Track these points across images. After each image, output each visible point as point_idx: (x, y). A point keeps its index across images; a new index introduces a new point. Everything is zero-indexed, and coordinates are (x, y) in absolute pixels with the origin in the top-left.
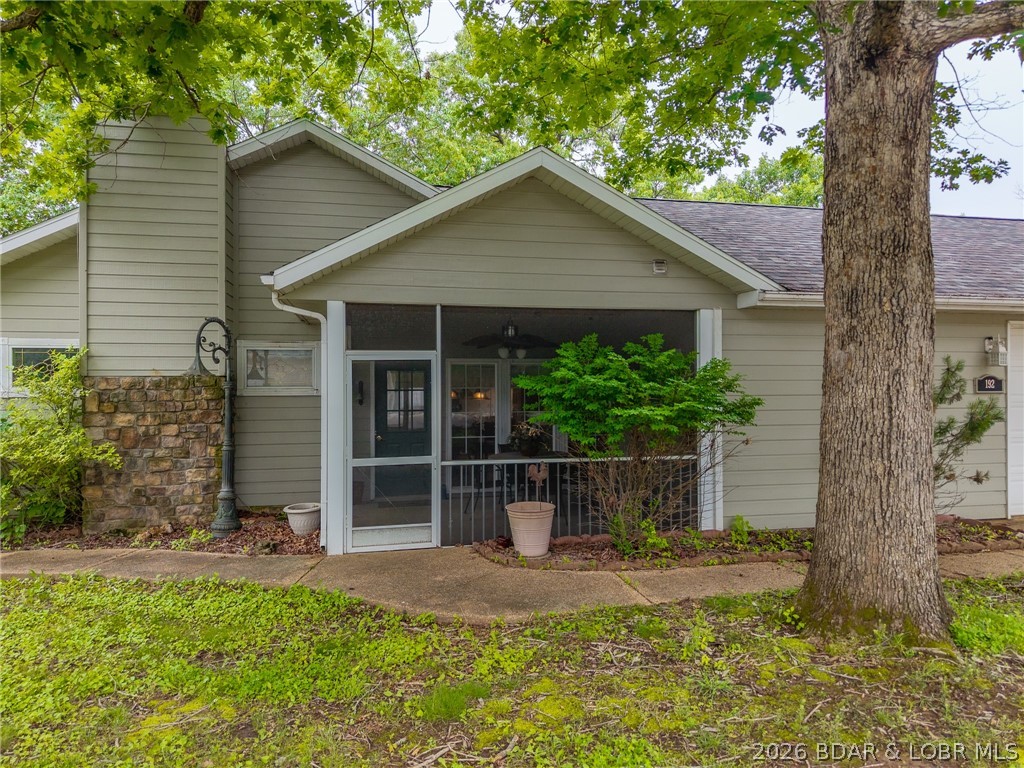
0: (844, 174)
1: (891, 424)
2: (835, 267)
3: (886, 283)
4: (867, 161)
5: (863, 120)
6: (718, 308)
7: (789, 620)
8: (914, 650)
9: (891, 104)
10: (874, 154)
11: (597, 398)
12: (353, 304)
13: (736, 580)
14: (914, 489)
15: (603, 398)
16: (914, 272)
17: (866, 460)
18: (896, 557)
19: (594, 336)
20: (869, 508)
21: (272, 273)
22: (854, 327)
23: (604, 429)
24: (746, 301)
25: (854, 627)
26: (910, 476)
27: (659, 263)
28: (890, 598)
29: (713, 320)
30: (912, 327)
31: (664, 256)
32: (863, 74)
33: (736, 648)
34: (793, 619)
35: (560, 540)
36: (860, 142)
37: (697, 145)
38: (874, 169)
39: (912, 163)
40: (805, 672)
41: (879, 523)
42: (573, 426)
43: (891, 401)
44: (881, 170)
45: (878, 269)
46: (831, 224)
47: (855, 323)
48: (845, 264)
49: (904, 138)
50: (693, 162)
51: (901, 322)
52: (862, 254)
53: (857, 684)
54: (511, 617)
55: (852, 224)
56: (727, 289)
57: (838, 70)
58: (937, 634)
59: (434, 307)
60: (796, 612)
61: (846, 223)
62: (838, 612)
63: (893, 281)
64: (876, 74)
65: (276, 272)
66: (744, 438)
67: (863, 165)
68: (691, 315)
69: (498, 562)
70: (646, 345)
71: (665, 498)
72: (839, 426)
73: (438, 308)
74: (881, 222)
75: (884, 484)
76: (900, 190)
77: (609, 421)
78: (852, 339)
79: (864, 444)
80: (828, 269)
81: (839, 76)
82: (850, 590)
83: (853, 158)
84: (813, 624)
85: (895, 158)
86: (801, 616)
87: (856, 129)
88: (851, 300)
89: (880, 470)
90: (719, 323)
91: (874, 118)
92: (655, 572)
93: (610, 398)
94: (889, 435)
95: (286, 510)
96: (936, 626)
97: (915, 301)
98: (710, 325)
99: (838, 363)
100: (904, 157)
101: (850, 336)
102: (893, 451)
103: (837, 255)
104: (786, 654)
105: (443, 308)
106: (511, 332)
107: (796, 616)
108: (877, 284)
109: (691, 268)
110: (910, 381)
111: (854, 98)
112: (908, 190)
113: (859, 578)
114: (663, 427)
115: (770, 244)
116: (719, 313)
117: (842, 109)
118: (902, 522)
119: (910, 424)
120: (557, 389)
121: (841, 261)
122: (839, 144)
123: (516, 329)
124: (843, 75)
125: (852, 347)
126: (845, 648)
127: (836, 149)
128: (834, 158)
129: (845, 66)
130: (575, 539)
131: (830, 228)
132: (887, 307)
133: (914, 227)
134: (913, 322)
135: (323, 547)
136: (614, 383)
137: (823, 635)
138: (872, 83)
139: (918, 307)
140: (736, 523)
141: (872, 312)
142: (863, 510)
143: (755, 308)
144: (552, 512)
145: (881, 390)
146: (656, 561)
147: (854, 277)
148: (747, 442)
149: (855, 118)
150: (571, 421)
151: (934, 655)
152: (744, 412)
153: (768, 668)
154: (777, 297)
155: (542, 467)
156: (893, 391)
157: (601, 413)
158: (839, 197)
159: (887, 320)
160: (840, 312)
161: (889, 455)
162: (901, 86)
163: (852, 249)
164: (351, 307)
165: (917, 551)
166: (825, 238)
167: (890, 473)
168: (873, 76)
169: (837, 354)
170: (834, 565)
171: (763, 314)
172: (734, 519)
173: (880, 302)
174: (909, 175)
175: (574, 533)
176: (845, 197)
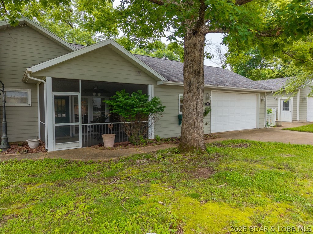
0: (188, 57)
1: (197, 109)
2: (186, 77)
3: (196, 81)
4: (193, 55)
5: (192, 46)
6: (153, 84)
7: (177, 152)
8: (201, 153)
9: (198, 43)
10: (194, 53)
11: (129, 106)
12: (54, 78)
13: (161, 147)
14: (200, 122)
15: (130, 106)
16: (201, 78)
17: (192, 117)
18: (197, 136)
19: (124, 90)
20: (192, 126)
21: (31, 67)
22: (190, 90)
23: (130, 113)
24: (159, 83)
25: (190, 151)
26: (200, 120)
27: (139, 72)
28: (196, 144)
29: (152, 87)
30: (201, 90)
31: (140, 70)
32: (193, 36)
33: (168, 157)
34: (177, 151)
35: (116, 144)
36: (192, 50)
37: (147, 42)
38: (194, 56)
39: (201, 56)
40: (182, 159)
41: (194, 129)
42: (122, 113)
43: (197, 105)
44: (196, 57)
45: (195, 78)
46: (186, 67)
47: (190, 89)
48: (188, 76)
49: (200, 51)
50: (146, 46)
51: (199, 89)
52: (192, 74)
53: (192, 160)
54: (113, 159)
55: (190, 68)
56: (155, 80)
57: (187, 34)
58: (204, 150)
59: (79, 80)
60: (178, 150)
61: (189, 67)
62: (186, 148)
63: (197, 80)
64: (195, 37)
65: (32, 67)
66: (161, 115)
67: (192, 55)
68: (146, 86)
69: (102, 149)
70: (138, 93)
71: (143, 130)
72: (187, 110)
73: (80, 81)
74: (195, 68)
75: (195, 122)
76: (199, 61)
77: (132, 111)
78: (190, 92)
79: (192, 114)
80: (185, 77)
81: (187, 35)
82: (189, 143)
83: (190, 54)
84: (182, 151)
85: (198, 55)
86: (179, 150)
87: (191, 47)
88: (189, 84)
89: (194, 119)
90: (153, 88)
91: (194, 46)
92: (143, 148)
93: (132, 106)
94: (196, 112)
95: (27, 141)
96: (204, 149)
97: (201, 85)
98: (151, 89)
99: (187, 97)
100: (200, 55)
101: (189, 91)
102: (197, 115)
103: (187, 74)
104: (178, 157)
105: (81, 80)
106: (96, 88)
107: (178, 151)
108: (195, 81)
109: (146, 74)
110: (200, 101)
111: (191, 41)
112: (200, 61)
113: (190, 141)
114: (146, 113)
115: (162, 69)
116: (153, 86)
117: (188, 43)
118: (198, 129)
119: (200, 109)
120: (118, 103)
121: (188, 75)
122: (187, 50)
123: (98, 88)
124: (188, 35)
125: (189, 94)
126: (189, 155)
127: (187, 51)
128: (186, 53)
129: (189, 33)
130: (119, 143)
131: (185, 68)
132: (196, 86)
133: (201, 69)
134: (201, 89)
135: (47, 150)
136: (133, 102)
137: (184, 153)
138: (194, 38)
139: (201, 86)
140: (157, 137)
141: (193, 86)
142: (191, 127)
143: (162, 85)
144: (115, 136)
145: (195, 102)
146: (143, 145)
147: (190, 79)
148: (162, 116)
149: (191, 45)
150: (122, 112)
151: (204, 154)
152: (162, 109)
153: (175, 160)
154: (167, 82)
155: (112, 125)
156: (197, 103)
157: (130, 110)
158: (187, 62)
159: (196, 88)
160: (187, 86)
161: (196, 116)
162: (199, 40)
163: (190, 73)
164: (54, 79)
165: (201, 134)
166: (184, 70)
167: (196, 119)
168: (194, 37)
169: (186, 95)
170: (186, 139)
171: (163, 86)
172: (156, 136)
173: (195, 84)
174: (200, 58)
175: (118, 142)
176: (188, 62)
